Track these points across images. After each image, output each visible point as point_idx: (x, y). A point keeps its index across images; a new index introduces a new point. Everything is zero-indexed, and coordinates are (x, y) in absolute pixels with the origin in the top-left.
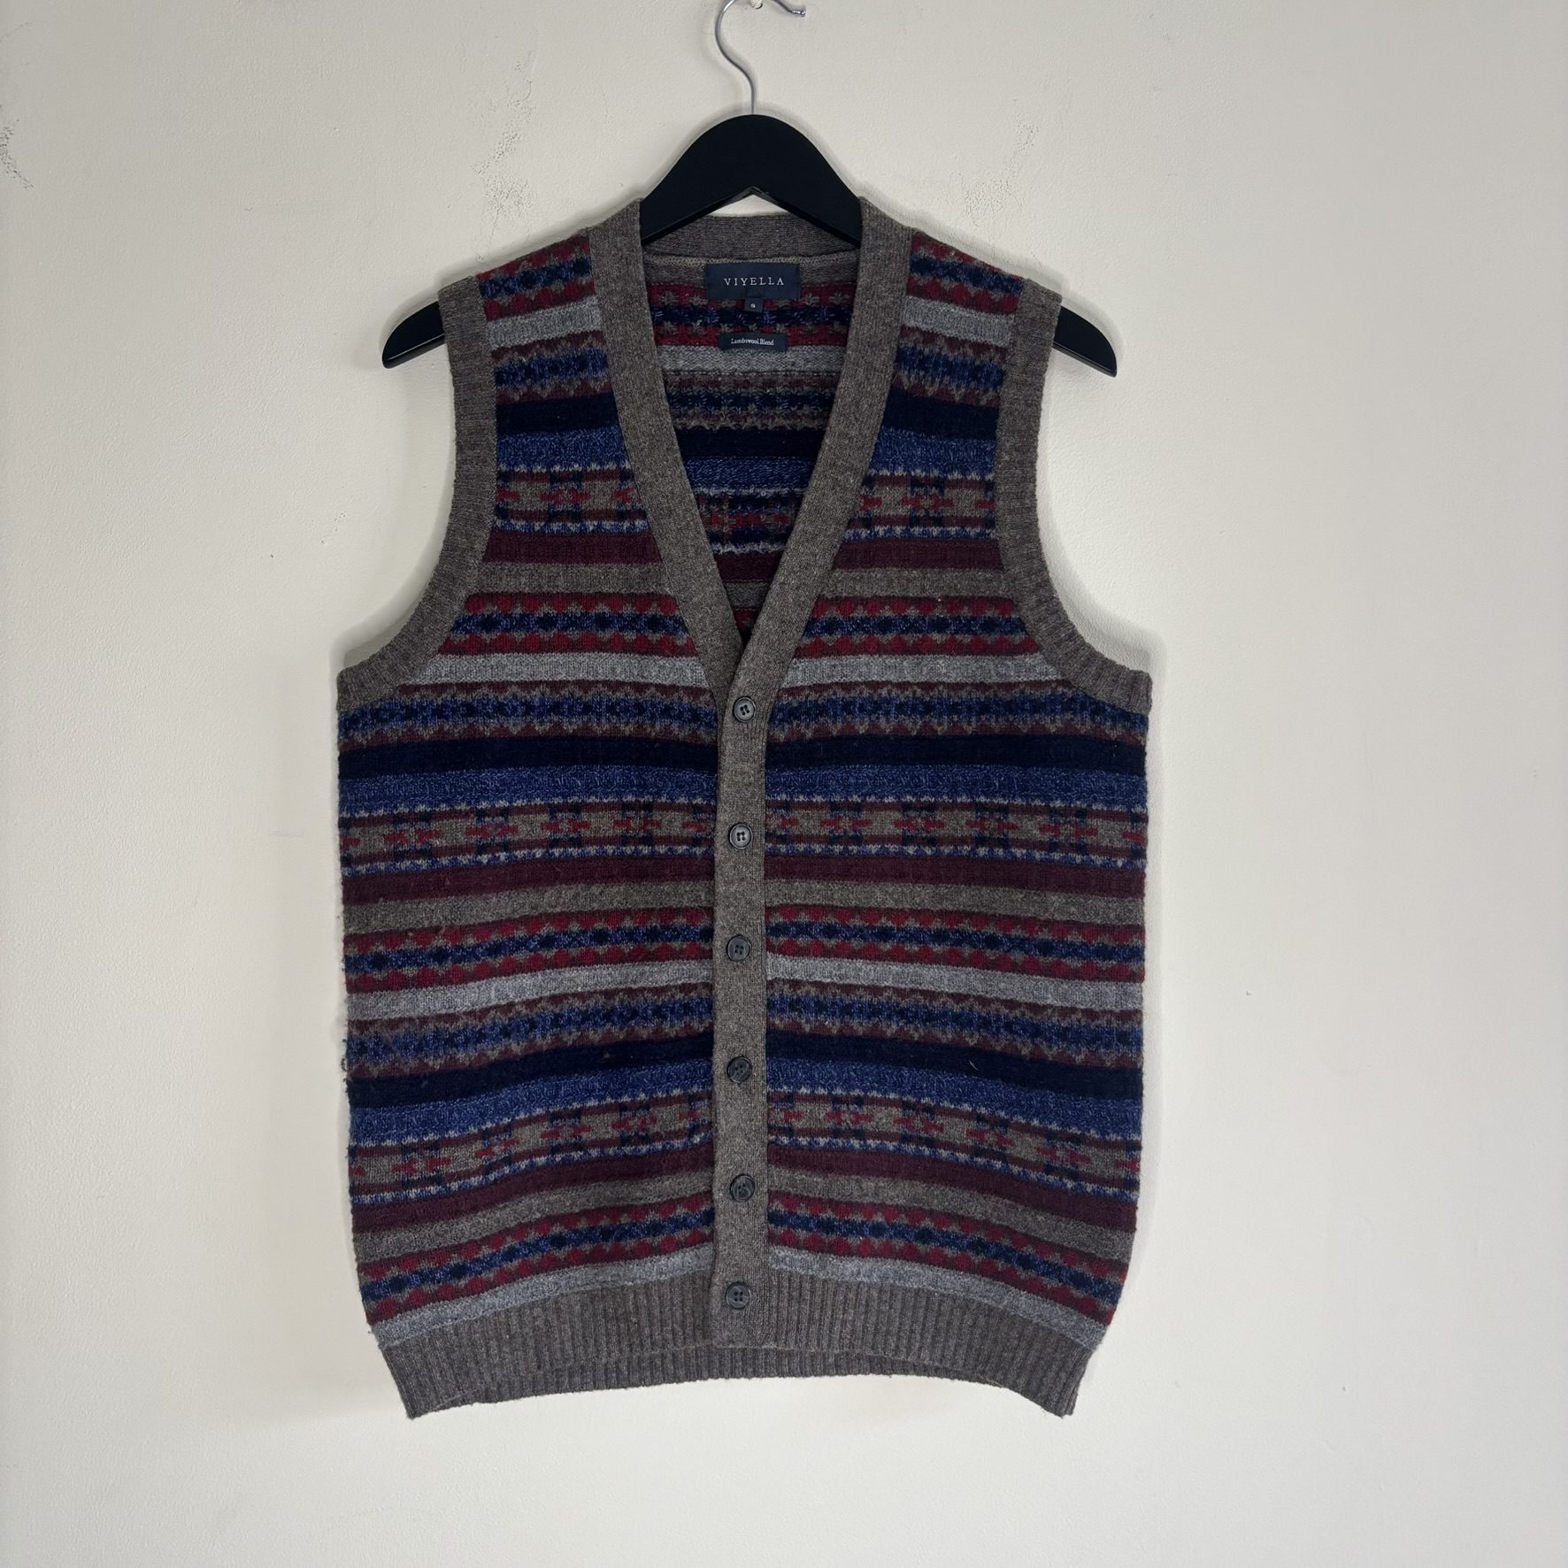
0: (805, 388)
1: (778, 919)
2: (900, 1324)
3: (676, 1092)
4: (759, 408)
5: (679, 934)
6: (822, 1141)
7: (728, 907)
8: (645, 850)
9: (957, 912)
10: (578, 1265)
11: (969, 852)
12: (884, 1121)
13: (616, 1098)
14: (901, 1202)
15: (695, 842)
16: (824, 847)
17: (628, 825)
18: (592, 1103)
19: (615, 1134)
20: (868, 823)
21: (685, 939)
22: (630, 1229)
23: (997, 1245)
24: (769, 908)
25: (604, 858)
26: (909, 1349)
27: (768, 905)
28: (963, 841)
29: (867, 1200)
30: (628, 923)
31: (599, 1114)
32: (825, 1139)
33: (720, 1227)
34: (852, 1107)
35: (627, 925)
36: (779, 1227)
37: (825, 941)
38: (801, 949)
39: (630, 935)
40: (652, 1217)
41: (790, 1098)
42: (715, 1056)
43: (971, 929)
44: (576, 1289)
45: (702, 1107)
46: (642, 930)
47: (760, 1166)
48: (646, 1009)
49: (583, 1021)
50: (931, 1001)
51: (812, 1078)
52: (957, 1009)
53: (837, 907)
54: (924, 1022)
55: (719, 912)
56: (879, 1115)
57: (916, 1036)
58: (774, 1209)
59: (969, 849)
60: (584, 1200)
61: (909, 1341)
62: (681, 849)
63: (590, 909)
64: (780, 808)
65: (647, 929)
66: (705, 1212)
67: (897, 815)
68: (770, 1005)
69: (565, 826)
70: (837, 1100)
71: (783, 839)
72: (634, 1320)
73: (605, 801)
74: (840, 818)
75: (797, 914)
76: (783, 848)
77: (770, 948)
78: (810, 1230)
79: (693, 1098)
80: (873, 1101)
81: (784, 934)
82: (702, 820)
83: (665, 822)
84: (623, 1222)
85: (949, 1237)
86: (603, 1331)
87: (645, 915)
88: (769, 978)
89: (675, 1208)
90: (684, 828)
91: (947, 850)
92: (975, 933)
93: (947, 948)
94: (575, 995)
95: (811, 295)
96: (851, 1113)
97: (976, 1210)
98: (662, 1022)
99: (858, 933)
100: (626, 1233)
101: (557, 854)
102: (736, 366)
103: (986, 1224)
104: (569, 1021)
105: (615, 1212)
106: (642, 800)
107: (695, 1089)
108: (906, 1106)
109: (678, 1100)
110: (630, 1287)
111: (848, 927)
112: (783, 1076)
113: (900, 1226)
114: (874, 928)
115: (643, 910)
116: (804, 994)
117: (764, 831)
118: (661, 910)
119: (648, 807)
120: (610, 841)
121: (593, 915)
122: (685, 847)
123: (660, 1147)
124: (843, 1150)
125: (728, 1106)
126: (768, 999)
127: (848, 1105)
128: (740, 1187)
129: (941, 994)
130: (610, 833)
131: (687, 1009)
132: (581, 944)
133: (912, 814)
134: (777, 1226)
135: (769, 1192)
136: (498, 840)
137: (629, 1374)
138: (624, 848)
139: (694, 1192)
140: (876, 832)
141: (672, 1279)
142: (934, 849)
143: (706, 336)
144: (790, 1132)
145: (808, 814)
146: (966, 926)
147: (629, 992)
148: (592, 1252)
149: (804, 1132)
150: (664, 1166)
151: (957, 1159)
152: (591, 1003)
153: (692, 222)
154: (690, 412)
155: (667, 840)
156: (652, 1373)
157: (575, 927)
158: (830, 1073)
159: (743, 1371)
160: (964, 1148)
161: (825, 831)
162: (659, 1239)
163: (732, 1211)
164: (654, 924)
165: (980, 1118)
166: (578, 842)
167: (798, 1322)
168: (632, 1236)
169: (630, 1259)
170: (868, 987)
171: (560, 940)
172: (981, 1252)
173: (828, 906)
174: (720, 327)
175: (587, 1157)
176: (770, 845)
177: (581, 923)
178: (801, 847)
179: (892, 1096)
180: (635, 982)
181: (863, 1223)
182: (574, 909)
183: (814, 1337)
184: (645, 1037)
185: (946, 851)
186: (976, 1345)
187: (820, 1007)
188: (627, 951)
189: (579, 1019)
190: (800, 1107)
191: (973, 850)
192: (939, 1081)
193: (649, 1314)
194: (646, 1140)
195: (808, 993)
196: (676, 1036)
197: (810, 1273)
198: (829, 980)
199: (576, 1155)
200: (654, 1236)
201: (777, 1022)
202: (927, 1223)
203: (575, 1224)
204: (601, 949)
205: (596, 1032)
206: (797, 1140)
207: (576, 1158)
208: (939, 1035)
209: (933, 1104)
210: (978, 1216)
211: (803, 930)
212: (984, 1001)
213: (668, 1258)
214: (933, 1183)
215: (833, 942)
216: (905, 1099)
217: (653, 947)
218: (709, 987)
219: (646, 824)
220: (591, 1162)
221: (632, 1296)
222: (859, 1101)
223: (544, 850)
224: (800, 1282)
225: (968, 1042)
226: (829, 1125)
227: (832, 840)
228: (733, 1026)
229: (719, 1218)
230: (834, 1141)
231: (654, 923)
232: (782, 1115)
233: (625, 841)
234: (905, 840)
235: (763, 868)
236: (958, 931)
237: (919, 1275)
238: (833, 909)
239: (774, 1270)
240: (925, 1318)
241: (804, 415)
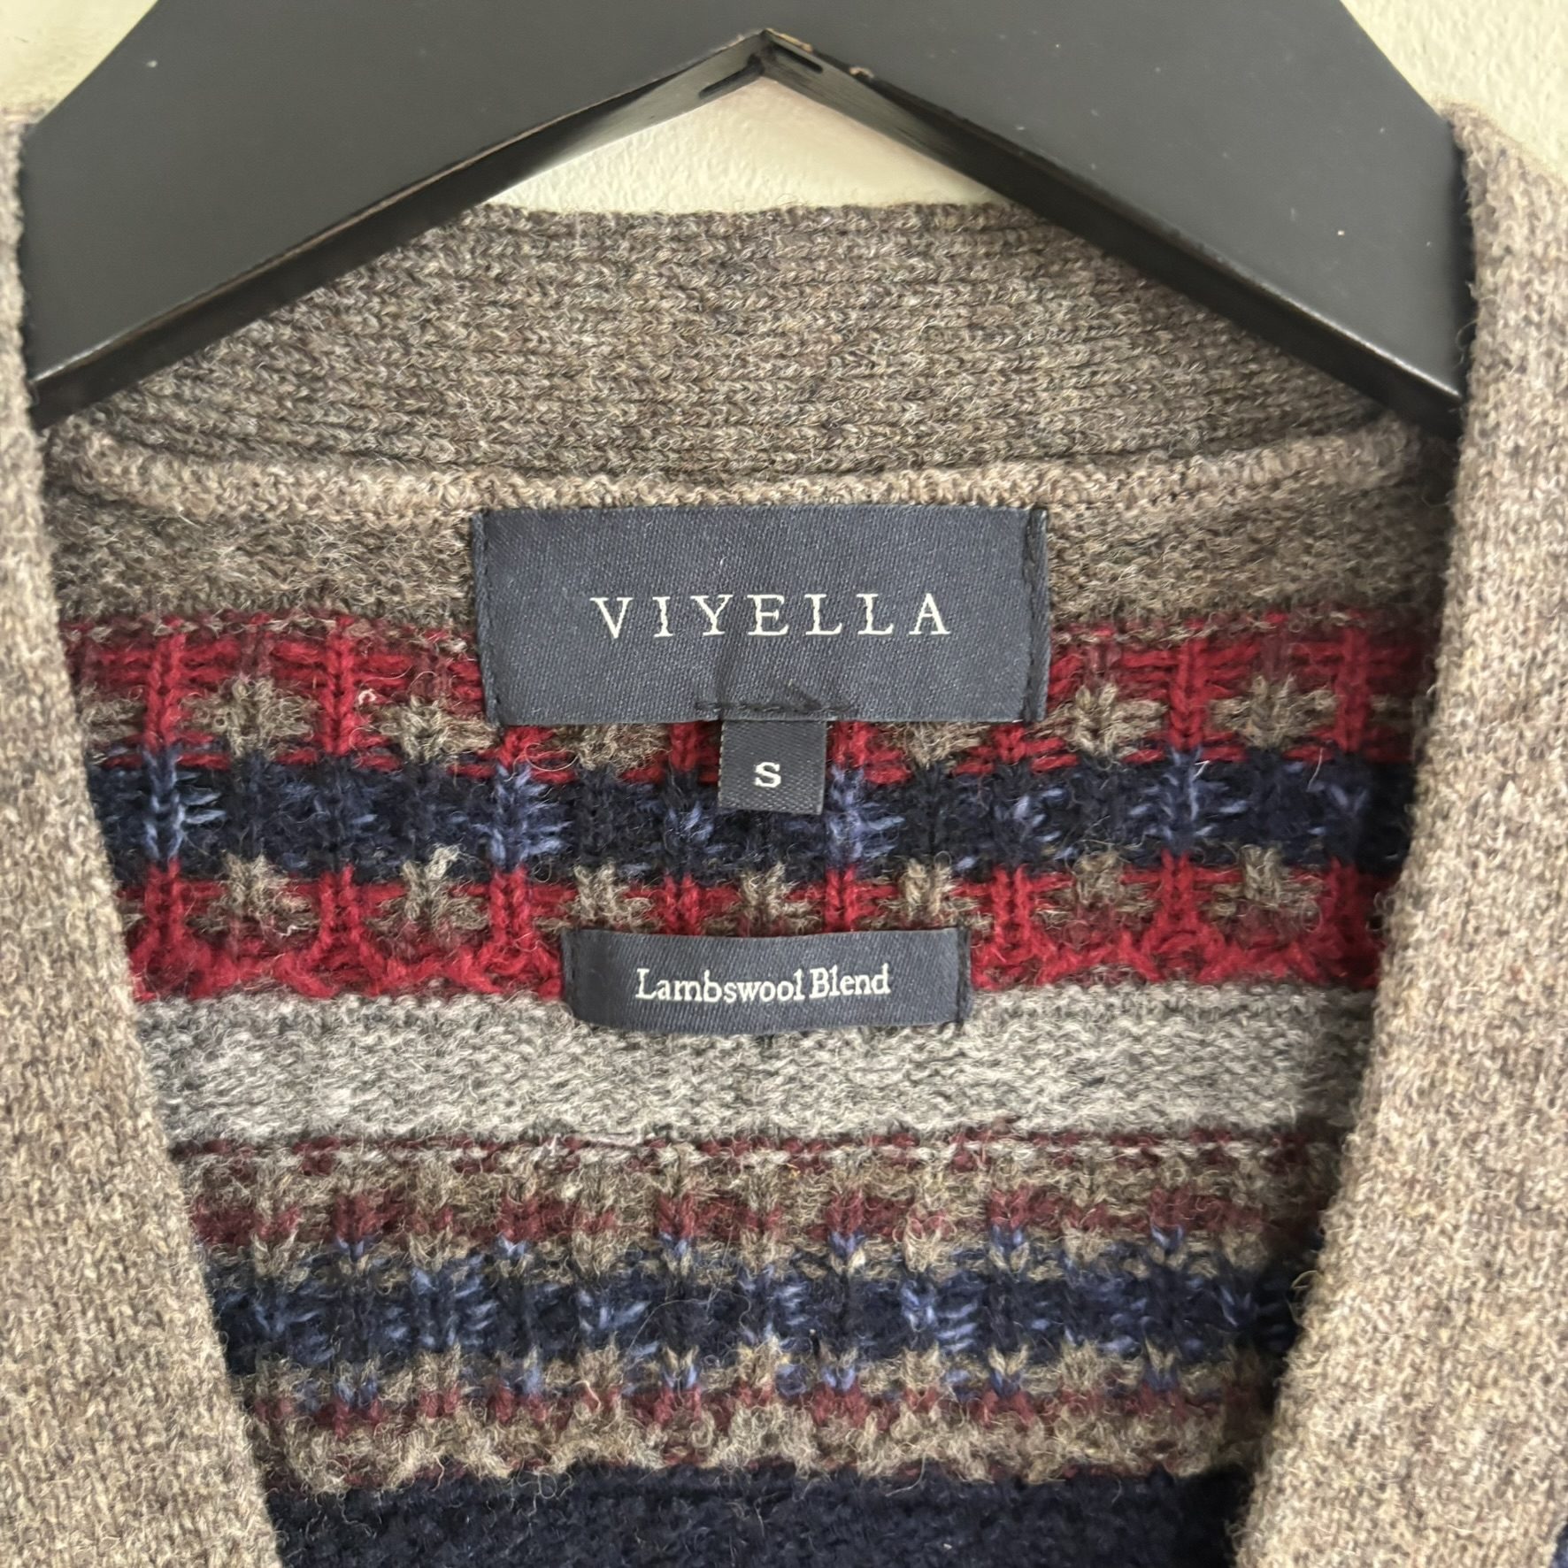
0: (1073, 1240)
4: (806, 1348)
95: (1110, 691)
102: (670, 1115)
143: (485, 934)
153: (388, 246)
154: (398, 1389)
174: (572, 885)
241: (1062, 1396)
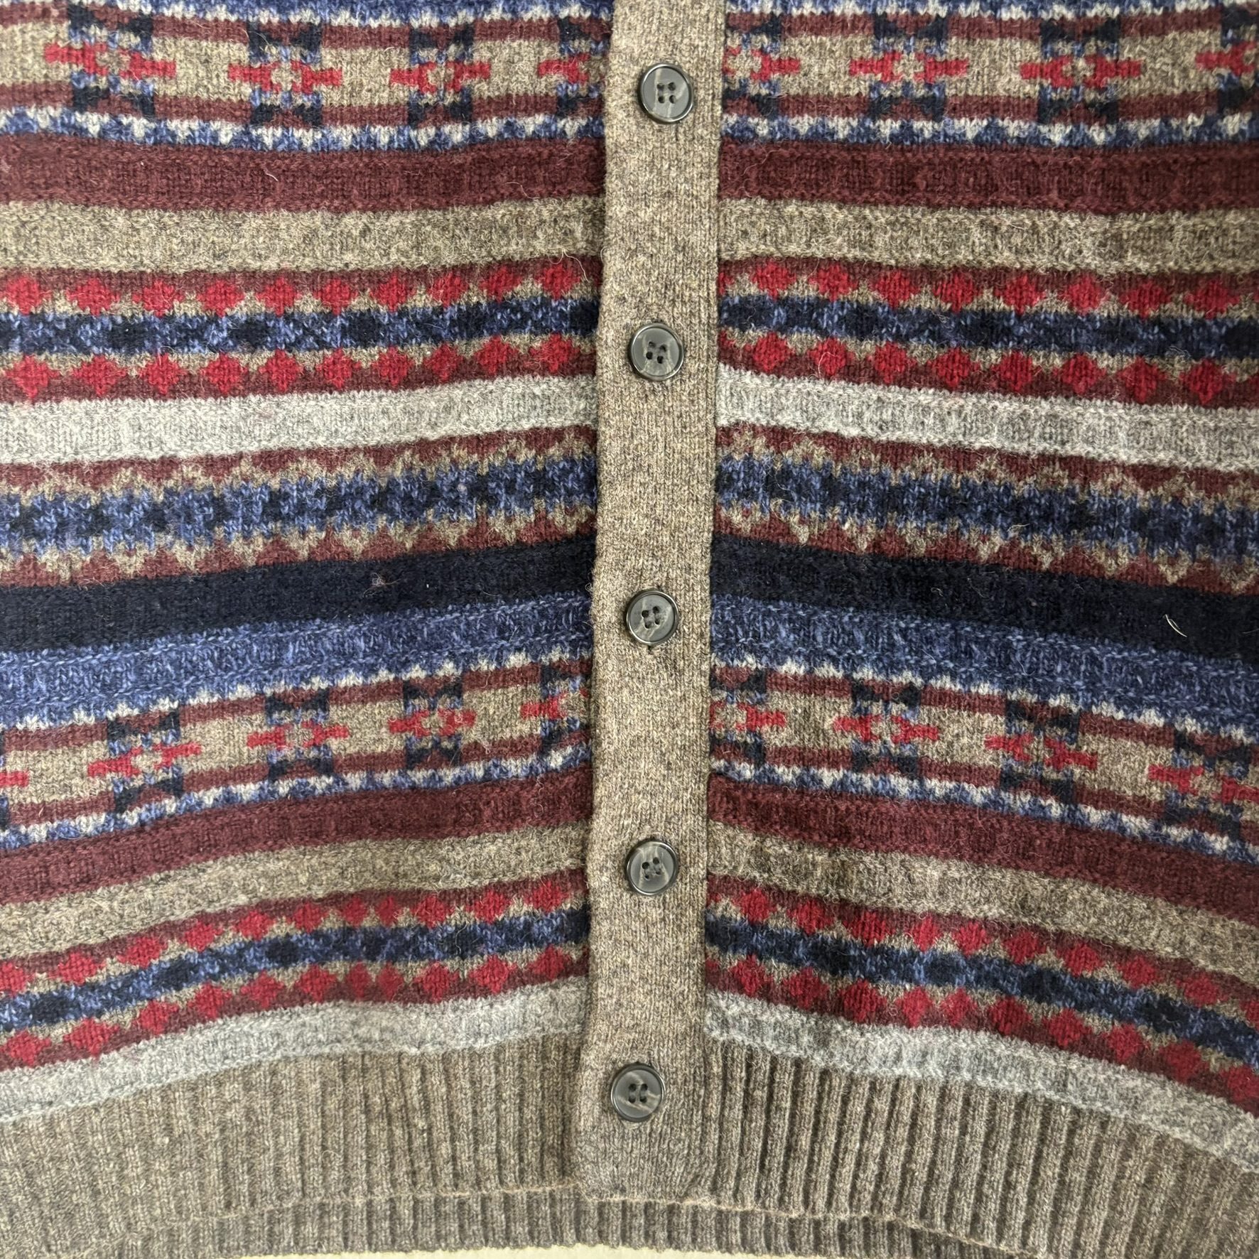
1: (747, 287)
2: (984, 1167)
3: (516, 660)
5: (526, 317)
6: (828, 777)
7: (633, 253)
8: (457, 133)
9: (1161, 277)
10: (321, 1002)
11: (1199, 131)
12: (965, 740)
13: (398, 671)
14: (994, 911)
15: (563, 106)
16: (855, 123)
17: (421, 80)
18: (351, 679)
19: (392, 743)
20: (957, 66)
21: (539, 328)
22: (414, 937)
23: (1205, 1014)
24: (727, 263)
25: (371, 155)
26: (1002, 1222)
27: (725, 256)
28: (1187, 103)
29: (924, 906)
30: (421, 300)
31: (364, 703)
32: (835, 772)
33: (600, 946)
34: (895, 708)
35: (420, 305)
36: (730, 954)
37: (851, 344)
38: (795, 358)
39: (425, 326)
40: (459, 917)
41: (760, 682)
42: (597, 583)
43: (1189, 316)
44: (315, 1050)
45: (568, 694)
46: (450, 312)
47: (692, 822)
48: (454, 486)
49: (330, 511)
50: (1085, 482)
51: (808, 639)
52: (1143, 498)
53: (879, 265)
54: (1066, 529)
55: (614, 263)
56: (955, 729)
57: (1046, 560)
58: (719, 914)
59: (1199, 122)
60: (334, 872)
61: (1003, 1206)
62: (532, 124)
63: (340, 265)
64: (755, 30)
65: (460, 310)
66: (572, 914)
67: (1029, 51)
68: (723, 482)
69: (284, 77)
70: (860, 691)
71: (762, 106)
72: (421, 1124)
73: (374, 24)
74: (894, 56)
75: (789, 279)
76: (763, 127)
77: (727, 354)
78: (797, 963)
79: (548, 674)
80: (943, 698)
81: (759, 324)
82: (580, 55)
83: (498, 65)
84: (403, 925)
85: (1095, 992)
86: (361, 1139)
87: (457, 281)
88: (723, 422)
89: (506, 902)
90: (539, 74)
91: (1143, 129)
92: (1200, 323)
93: (1128, 362)
94: (312, 453)
96: (895, 720)
97: (1158, 937)
98: (489, 512)
99: (929, 325)
100: (407, 948)
101: (268, 141)
103: (1182, 969)
104: (301, 509)
105: (389, 900)
106: (452, 23)
107: (555, 655)
108: (1013, 711)
109: (520, 676)
110: (413, 1058)
111: (904, 311)
112: (746, 634)
113: (990, 962)
114: (962, 314)
115: (454, 268)
116: (798, 460)
117: (719, 86)
118: (489, 266)
119: (465, 36)
120: (381, 115)
121: (347, 280)
122: (540, 119)
123: (480, 773)
124: (874, 797)
125: (626, 692)
126: (719, 469)
127: (886, 703)
128: (646, 865)
129: (1110, 465)
130: (384, 98)
131: (542, 483)
132: (322, 344)
133: (1064, 48)
134: (724, 950)
135: (709, 876)
136: (125, 85)
137: (415, 1228)
138: (413, 133)
139: (547, 870)
140: (976, 89)
141: (500, 1049)
142: (1112, 129)
144: (758, 753)
145: (822, 45)
146: (1179, 310)
147: (424, 447)
148: (349, 977)
149: (784, 755)
150: (487, 813)
151: (1122, 829)
152: (347, 472)
155: (505, 105)
156: (461, 1226)
157: (308, 305)
158: (851, 633)
159: (647, 1235)
160: (1141, 806)
161: (860, 86)
162: (474, 964)
163: (629, 914)
164: (475, 299)
165: (1182, 742)
166: (314, 117)
167: (765, 1152)
168: (418, 956)
169: (415, 1002)
170: (944, 449)
171: (276, 331)
172: (1168, 1026)
173: (859, 262)
175: (340, 789)
176: (733, 119)
177: (320, 293)
178: (803, 124)
179: (984, 689)
180: (434, 426)
181: (913, 955)
182: (307, 264)
183: (797, 1185)
184: (452, 542)
185: (1143, 132)
186: (1153, 1227)
187: (833, 491)
188: (418, 362)
189: (322, 504)
190: (778, 701)
191: (1209, 123)
192: (1093, 660)
193: (451, 1115)
194: (456, 757)
195: (807, 458)
196: (518, 542)
197: (794, 1051)
198: (854, 432)
199: (320, 783)
200: (463, 957)
201: (737, 518)
202: (1049, 959)
203: (317, 923)
204: (366, 357)
205: (355, 532)
206: (773, 771)
207: (319, 791)
208: (1101, 557)
209: (1075, 709)
210: (1165, 950)
211: (802, 315)
212: (1209, 480)
213: (491, 1005)
214: (1067, 875)
215: (869, 346)
216: (1014, 697)
217: (469, 348)
218: (590, 435)
219: (458, 75)
220: (347, 797)
221: (417, 1075)
222: (911, 696)
223: (240, 128)
224: (773, 1070)
225: (1162, 577)
226: (847, 741)
227: (874, 108)
228: (642, 526)
229: (601, 928)
230: (854, 777)
231: (476, 296)
232: (741, 718)
233: (414, 115)
234: (1044, 111)
235: (714, 171)
236: (1157, 321)
237: (1025, 1065)
238: (872, 270)
239: (715, 1042)
240: (1038, 1157)
